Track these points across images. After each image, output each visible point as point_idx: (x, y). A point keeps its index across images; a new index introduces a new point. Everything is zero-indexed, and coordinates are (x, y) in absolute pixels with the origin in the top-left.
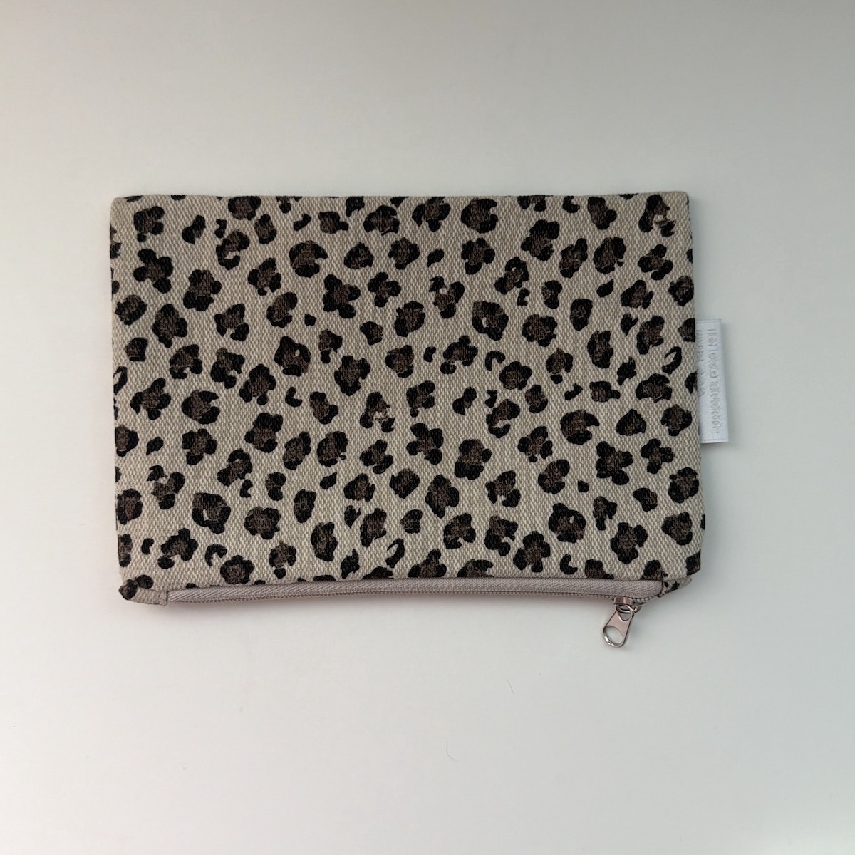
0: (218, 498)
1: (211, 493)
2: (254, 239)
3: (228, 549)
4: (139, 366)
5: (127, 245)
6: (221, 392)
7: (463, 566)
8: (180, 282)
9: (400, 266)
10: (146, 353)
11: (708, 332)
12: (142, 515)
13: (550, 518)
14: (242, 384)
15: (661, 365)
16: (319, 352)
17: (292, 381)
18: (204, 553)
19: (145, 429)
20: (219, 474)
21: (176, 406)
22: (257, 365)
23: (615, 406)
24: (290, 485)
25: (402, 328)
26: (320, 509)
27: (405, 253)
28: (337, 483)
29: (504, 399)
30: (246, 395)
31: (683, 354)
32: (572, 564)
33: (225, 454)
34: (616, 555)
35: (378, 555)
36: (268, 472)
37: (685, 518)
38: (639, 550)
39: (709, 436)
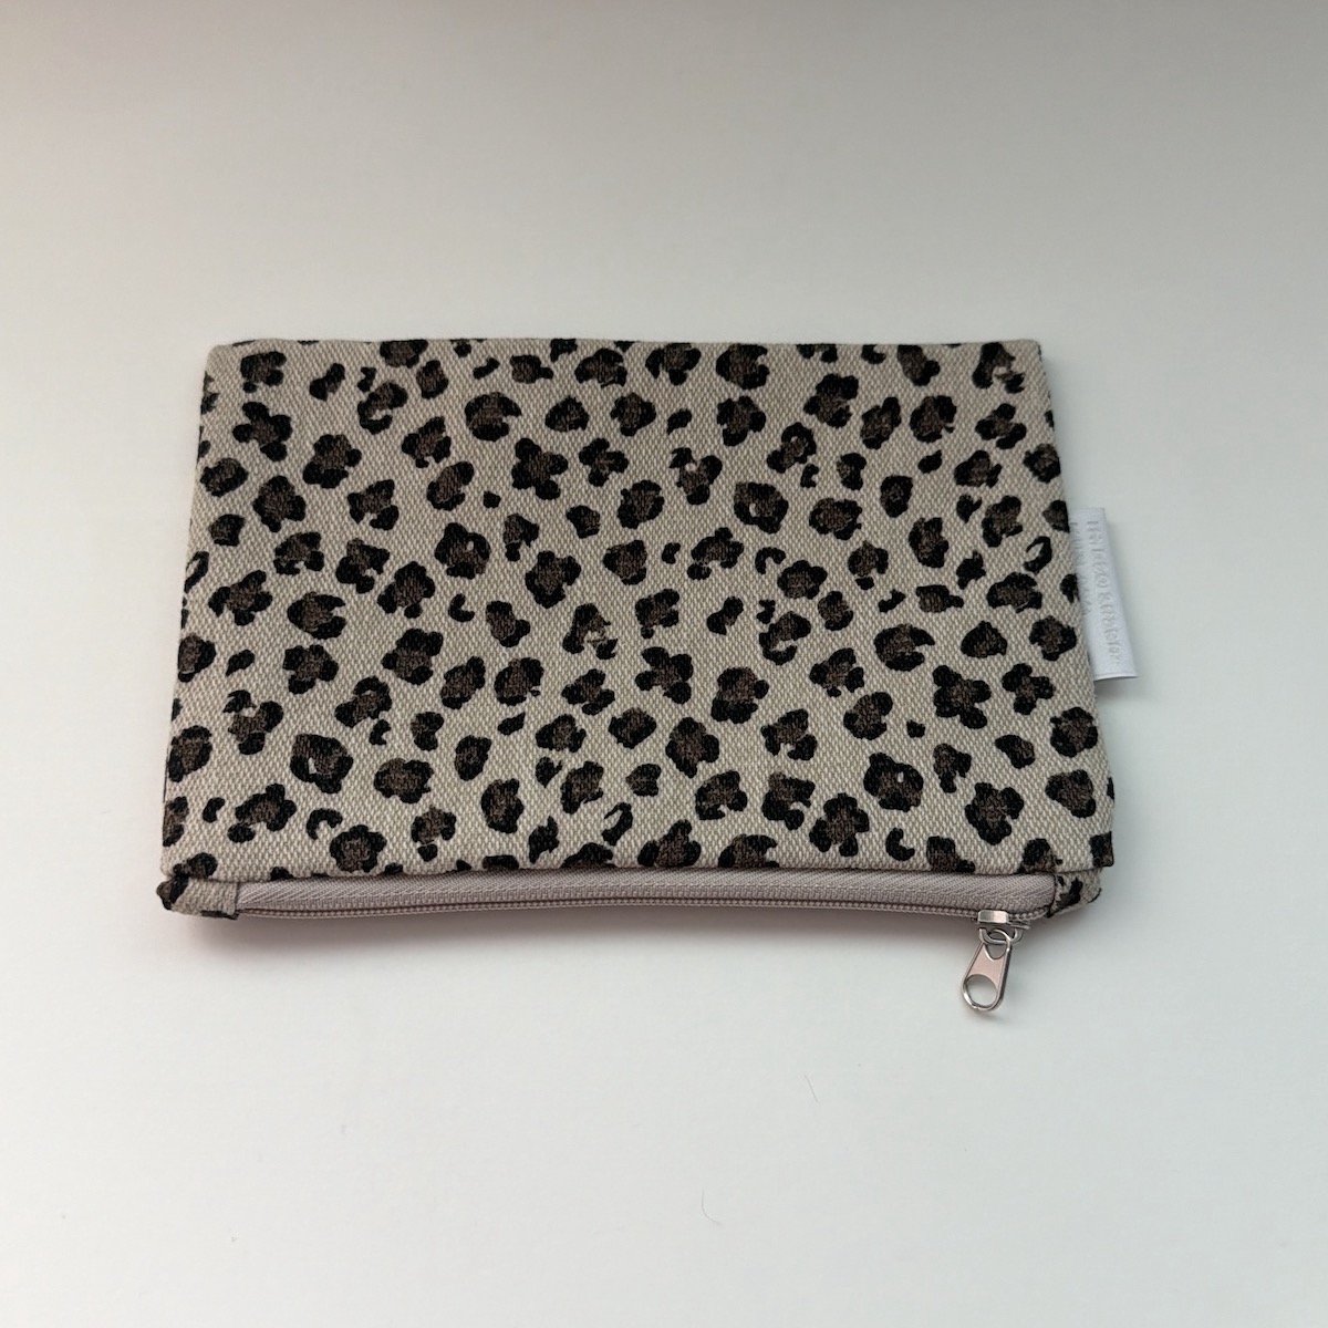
0: (334, 743)
1: (324, 735)
2: (414, 392)
4: (227, 551)
5: (228, 396)
6: (350, 597)
7: (727, 844)
8: (300, 449)
9: (627, 431)
10: (240, 536)
11: (1088, 526)
12: (209, 763)
13: (866, 775)
14: (383, 589)
15: (1022, 562)
16: (504, 545)
17: (460, 585)
18: (306, 821)
19: (227, 638)
20: (339, 708)
21: (279, 610)
22: (407, 562)
23: (956, 617)
24: (451, 730)
25: (629, 517)
26: (497, 762)
27: (635, 415)
28: (525, 727)
29: (786, 611)
30: (387, 603)
31: (1053, 548)
32: (906, 842)
33: (350, 682)
34: (975, 831)
35: (589, 826)
36: (416, 711)
37: (1081, 778)
38: (1012, 824)
39: (1106, 668)
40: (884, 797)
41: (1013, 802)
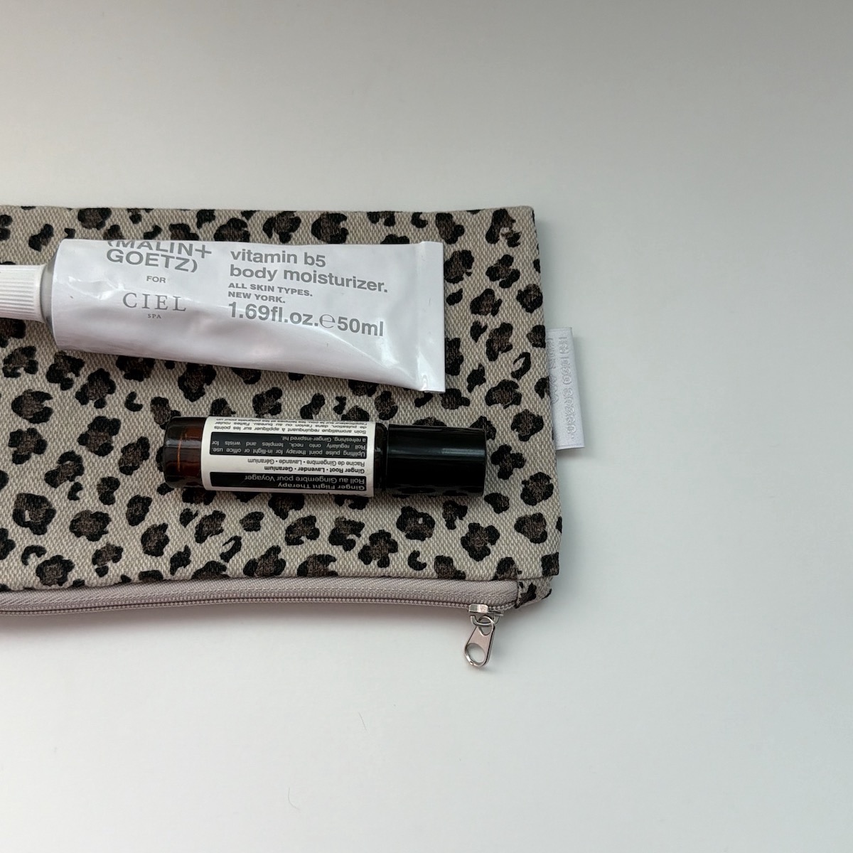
0: (43, 499)
1: (36, 494)
3: (48, 549)
6: (56, 393)
7: (303, 560)
11: (559, 341)
13: (398, 519)
14: (79, 387)
15: (510, 372)
17: (133, 386)
18: (21, 553)
20: (47, 475)
21: (5, 404)
22: (96, 369)
23: (465, 413)
24: (124, 490)
26: (154, 513)
29: (353, 406)
30: (82, 398)
31: (532, 360)
32: (421, 559)
33: (55, 455)
34: (467, 552)
35: (211, 551)
36: (101, 476)
37: (539, 518)
38: (491, 548)
39: (564, 442)
40: (408, 532)
41: (493, 534)
